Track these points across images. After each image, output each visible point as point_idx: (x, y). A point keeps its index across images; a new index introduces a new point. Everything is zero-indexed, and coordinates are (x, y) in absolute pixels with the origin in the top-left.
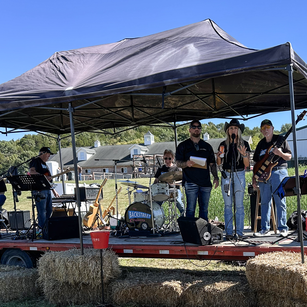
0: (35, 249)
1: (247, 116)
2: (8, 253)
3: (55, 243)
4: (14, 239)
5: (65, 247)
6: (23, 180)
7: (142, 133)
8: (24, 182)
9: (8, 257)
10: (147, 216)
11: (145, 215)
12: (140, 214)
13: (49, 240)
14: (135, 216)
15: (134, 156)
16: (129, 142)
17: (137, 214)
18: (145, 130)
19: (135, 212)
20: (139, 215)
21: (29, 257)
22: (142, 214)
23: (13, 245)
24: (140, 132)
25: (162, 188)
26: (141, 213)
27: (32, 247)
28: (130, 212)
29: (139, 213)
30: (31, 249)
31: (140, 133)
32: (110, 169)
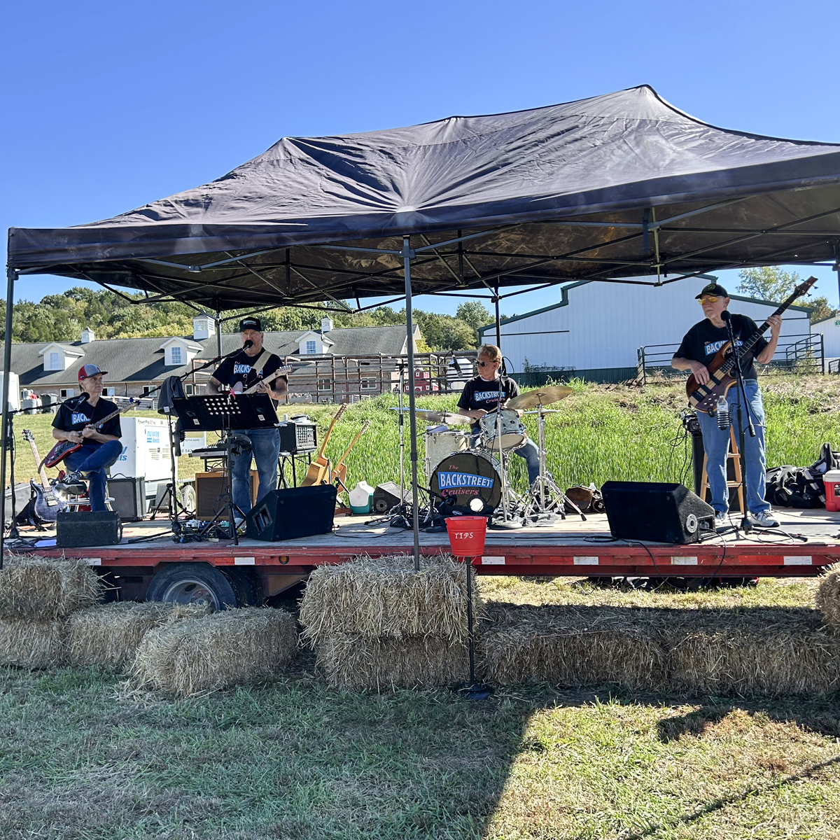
0: (250, 561)
1: (665, 276)
2: (168, 573)
3: (309, 547)
4: (181, 540)
5: (333, 556)
6: (212, 407)
7: (170, 314)
8: (213, 411)
9: (169, 584)
10: (483, 482)
11: (479, 481)
12: (467, 479)
13: (275, 540)
14: (454, 484)
15: (194, 361)
16: (146, 333)
17: (459, 479)
18: (176, 310)
19: (455, 475)
20: (463, 481)
21: (226, 581)
22: (471, 479)
23: (193, 555)
24: (166, 312)
25: (511, 422)
26: (469, 477)
27: (241, 558)
28: (442, 475)
29: (465, 476)
30: (239, 562)
31: (165, 314)
32: (119, 388)
